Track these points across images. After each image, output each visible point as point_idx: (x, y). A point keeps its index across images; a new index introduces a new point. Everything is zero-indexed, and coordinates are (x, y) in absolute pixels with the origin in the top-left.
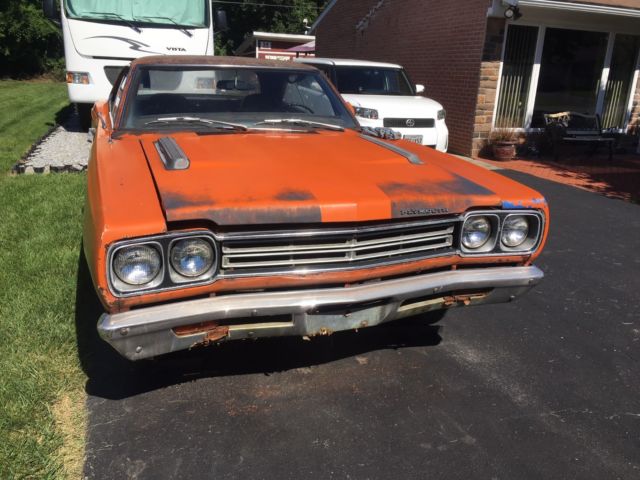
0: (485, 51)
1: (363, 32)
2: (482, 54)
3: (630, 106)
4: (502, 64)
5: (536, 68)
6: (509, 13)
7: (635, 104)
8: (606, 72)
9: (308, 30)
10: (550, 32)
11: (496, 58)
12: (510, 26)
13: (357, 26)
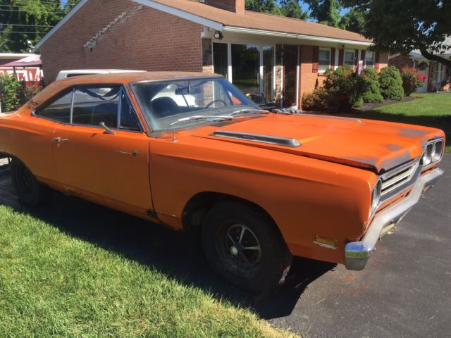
0: (204, 59)
1: (91, 49)
2: (202, 62)
3: (274, 87)
4: (213, 67)
5: (230, 68)
6: (217, 36)
7: (276, 86)
8: (261, 68)
9: (32, 49)
10: (233, 46)
11: (209, 64)
12: (214, 44)
13: (85, 46)
